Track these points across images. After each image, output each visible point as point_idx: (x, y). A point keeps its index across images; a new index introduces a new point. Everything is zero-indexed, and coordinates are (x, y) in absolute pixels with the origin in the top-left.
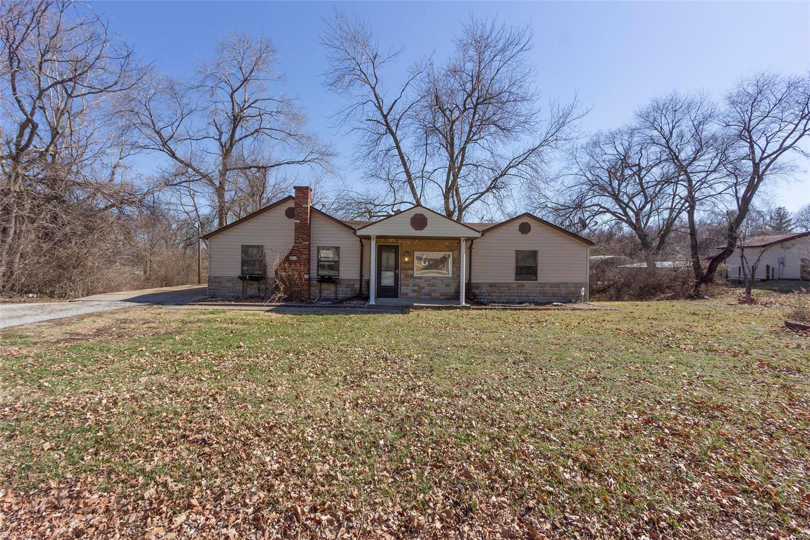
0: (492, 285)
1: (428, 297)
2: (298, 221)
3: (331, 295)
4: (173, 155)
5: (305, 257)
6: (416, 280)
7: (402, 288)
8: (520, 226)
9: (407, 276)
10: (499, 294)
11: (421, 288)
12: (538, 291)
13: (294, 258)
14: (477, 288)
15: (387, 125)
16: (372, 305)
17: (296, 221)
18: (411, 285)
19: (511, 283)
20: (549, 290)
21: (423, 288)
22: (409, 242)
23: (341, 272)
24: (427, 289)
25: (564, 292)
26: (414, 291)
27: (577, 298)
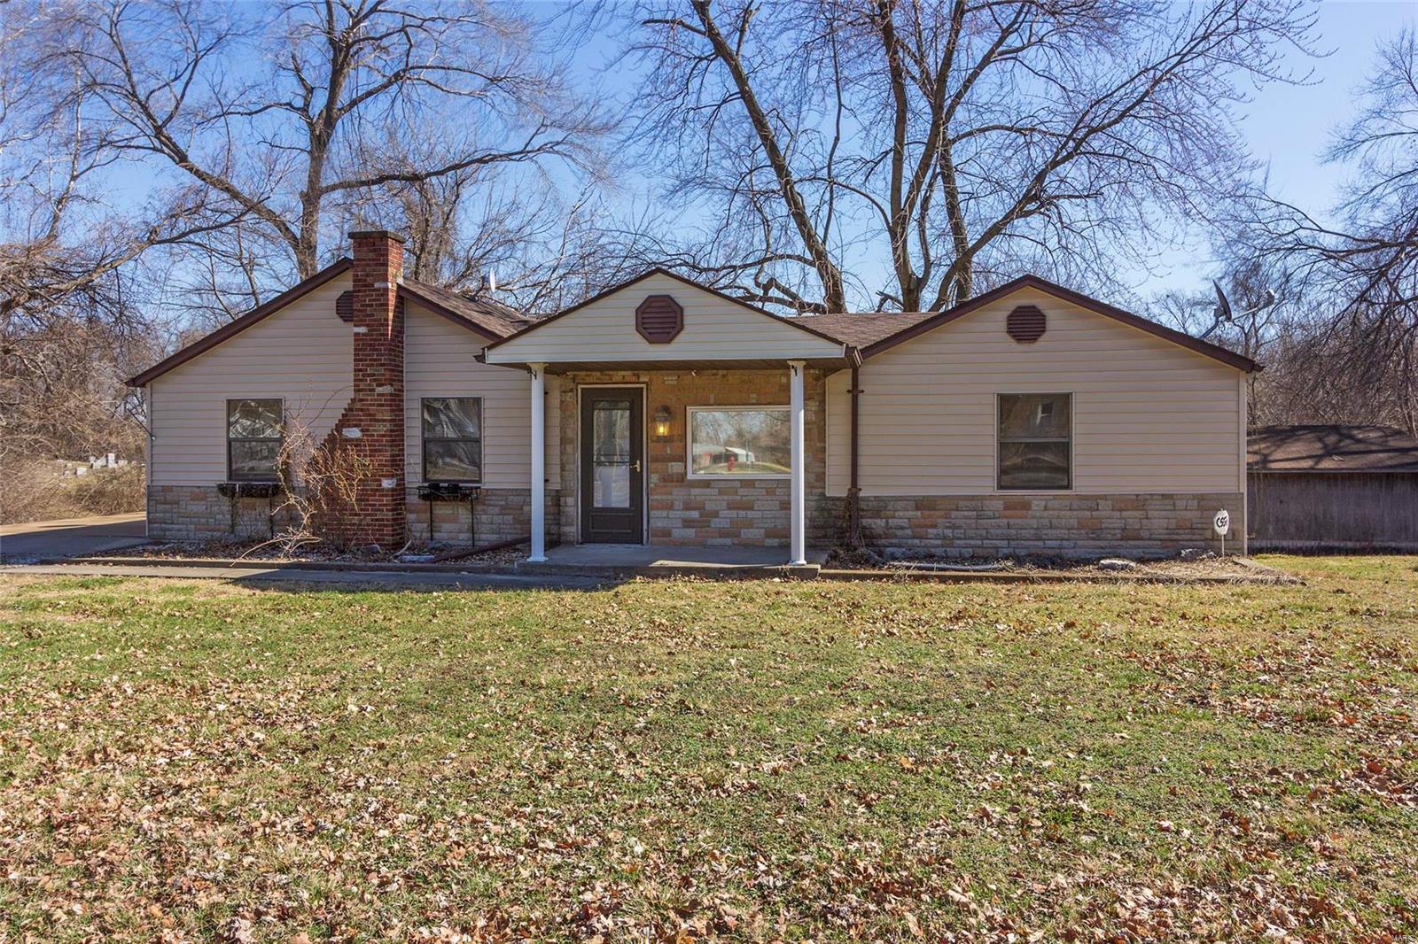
0: (923, 504)
1: (728, 541)
2: (362, 330)
3: (462, 536)
4: (181, 158)
5: (383, 428)
6: (695, 491)
7: (653, 513)
8: (1010, 318)
9: (667, 479)
10: (948, 532)
11: (708, 516)
12: (1074, 522)
13: (354, 433)
14: (877, 513)
15: (711, 33)
16: (536, 565)
17: (357, 330)
18: (678, 505)
19: (982, 498)
20: (1113, 520)
21: (716, 514)
22: (671, 379)
23: (485, 470)
24: (725, 518)
25: (1164, 523)
26: (687, 523)
27: (1205, 545)
